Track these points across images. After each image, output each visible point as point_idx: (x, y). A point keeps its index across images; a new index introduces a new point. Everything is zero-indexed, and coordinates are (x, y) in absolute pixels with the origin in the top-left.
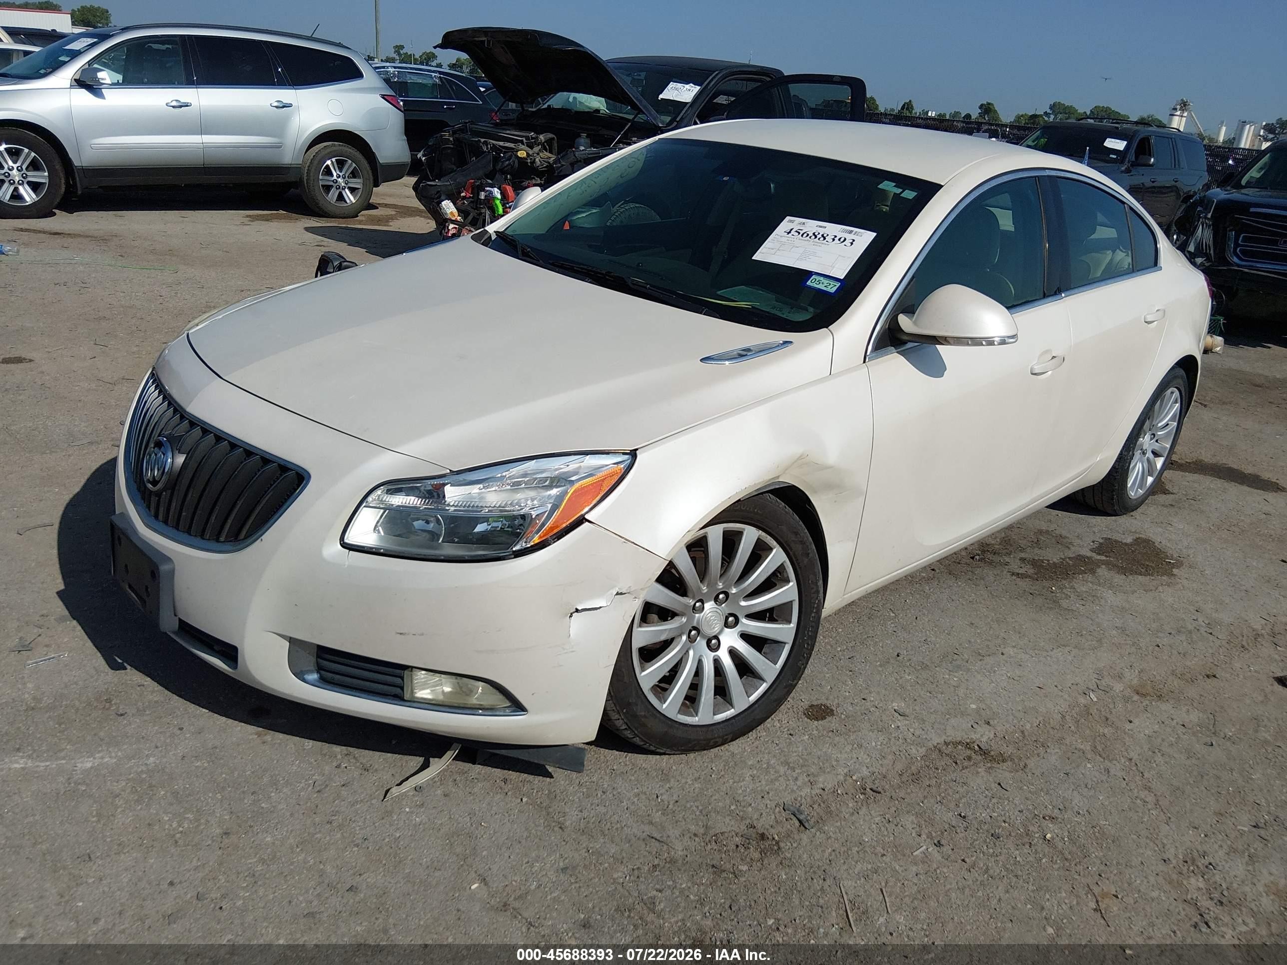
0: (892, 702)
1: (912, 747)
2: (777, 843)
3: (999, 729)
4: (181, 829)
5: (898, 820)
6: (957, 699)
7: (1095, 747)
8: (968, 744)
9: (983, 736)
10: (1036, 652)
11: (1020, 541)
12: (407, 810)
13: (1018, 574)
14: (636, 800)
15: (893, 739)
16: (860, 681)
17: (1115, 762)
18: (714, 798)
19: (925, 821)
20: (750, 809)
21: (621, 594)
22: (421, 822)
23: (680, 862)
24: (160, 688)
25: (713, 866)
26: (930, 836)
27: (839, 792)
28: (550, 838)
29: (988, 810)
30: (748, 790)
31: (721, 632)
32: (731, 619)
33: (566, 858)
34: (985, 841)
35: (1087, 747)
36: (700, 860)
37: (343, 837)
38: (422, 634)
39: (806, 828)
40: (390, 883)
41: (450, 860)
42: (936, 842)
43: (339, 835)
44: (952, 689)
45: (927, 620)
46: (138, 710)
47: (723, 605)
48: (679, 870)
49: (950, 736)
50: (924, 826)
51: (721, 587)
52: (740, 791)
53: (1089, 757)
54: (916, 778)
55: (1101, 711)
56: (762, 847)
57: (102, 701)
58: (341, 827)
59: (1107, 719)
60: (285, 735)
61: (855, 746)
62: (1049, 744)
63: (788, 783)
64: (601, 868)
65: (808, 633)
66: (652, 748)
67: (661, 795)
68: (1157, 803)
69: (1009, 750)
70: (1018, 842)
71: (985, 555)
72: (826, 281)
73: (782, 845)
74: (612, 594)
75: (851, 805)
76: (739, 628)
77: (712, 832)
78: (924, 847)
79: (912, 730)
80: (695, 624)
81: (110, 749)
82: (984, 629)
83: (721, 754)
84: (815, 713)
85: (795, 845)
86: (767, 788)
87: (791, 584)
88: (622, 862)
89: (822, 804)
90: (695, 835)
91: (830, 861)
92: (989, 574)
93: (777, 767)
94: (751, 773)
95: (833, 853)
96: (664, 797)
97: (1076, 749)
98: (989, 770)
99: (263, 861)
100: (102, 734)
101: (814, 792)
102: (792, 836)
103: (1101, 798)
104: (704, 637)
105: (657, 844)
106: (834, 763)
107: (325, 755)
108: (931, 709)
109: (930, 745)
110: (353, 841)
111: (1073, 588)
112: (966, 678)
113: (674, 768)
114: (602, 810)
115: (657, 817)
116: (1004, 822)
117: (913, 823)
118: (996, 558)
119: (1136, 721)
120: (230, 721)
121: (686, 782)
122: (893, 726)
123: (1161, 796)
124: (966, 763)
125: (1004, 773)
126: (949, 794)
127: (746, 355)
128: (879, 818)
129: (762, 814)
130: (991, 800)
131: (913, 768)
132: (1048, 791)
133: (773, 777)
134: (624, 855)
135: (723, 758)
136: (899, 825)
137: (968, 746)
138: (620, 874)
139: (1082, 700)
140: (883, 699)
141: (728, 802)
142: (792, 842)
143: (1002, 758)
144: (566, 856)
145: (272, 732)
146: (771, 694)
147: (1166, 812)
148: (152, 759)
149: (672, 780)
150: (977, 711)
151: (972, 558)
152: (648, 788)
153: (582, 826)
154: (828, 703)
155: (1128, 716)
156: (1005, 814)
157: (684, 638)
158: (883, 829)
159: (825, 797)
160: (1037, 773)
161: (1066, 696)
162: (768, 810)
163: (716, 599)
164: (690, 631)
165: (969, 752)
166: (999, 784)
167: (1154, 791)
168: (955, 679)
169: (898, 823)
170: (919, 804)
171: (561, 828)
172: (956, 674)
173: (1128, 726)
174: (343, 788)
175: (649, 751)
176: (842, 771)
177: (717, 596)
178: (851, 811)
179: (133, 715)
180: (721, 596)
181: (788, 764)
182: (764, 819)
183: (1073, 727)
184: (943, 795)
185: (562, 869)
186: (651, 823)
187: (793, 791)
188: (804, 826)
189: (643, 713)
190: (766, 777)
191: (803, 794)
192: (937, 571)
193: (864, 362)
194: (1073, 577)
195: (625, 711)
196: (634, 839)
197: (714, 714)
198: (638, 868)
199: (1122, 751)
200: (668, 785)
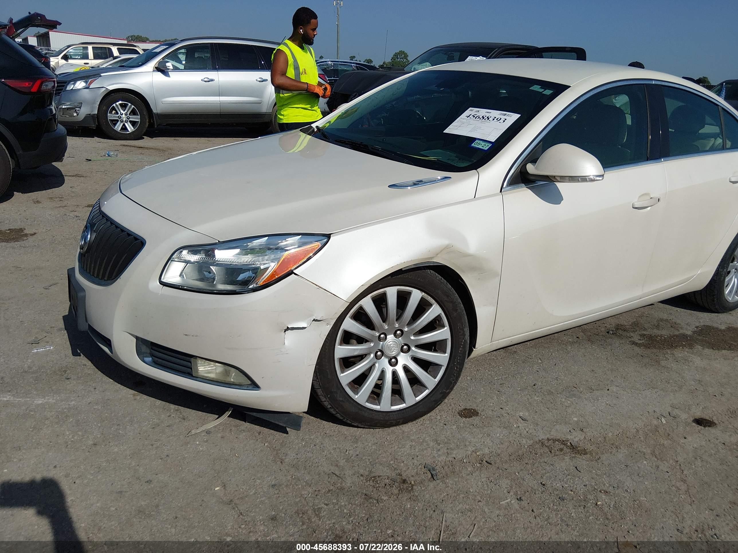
0: (520, 412)
1: (523, 439)
2: (412, 486)
3: (589, 434)
4: (72, 439)
5: (498, 482)
6: (565, 414)
7: (654, 452)
8: (563, 441)
9: (576, 437)
10: (633, 390)
11: (645, 325)
12: (197, 443)
13: (637, 344)
14: (332, 452)
15: (512, 434)
16: (503, 398)
17: (665, 462)
18: (382, 455)
19: (516, 484)
20: (402, 464)
21: (317, 320)
22: (203, 450)
23: (346, 490)
24: (94, 367)
25: (366, 494)
26: (516, 494)
27: (465, 461)
28: (273, 467)
29: (562, 482)
30: (405, 453)
31: (398, 354)
32: (405, 347)
33: (277, 480)
34: (553, 501)
35: (648, 451)
36: (359, 491)
37: (156, 453)
38: (197, 336)
39: (434, 479)
40: (171, 481)
41: (210, 473)
42: (519, 498)
43: (154, 452)
44: (564, 407)
45: (562, 366)
46: (78, 377)
47: (400, 338)
48: (344, 494)
49: (553, 435)
50: (514, 487)
51: (397, 326)
52: (400, 454)
53: (647, 457)
54: (520, 458)
55: (666, 430)
56: (402, 487)
57: (61, 371)
58: (157, 448)
59: (669, 435)
60: (148, 397)
61: (486, 435)
62: (621, 447)
63: (432, 452)
64: (296, 488)
65: (457, 361)
66: (348, 422)
67: (349, 450)
68: (687, 491)
69: (589, 447)
70: (577, 505)
71: (618, 331)
72: (483, 143)
73: (415, 487)
74: (311, 320)
75: (469, 469)
76: (410, 353)
77: (372, 475)
78: (509, 500)
79: (527, 430)
80: (380, 348)
81: (54, 395)
82: (601, 374)
83: (396, 431)
84: (465, 414)
85: (423, 489)
86: (418, 453)
87: (446, 328)
88: (310, 486)
89: (451, 467)
90: (362, 475)
91: (443, 500)
92: (616, 342)
93: (429, 442)
94: (411, 444)
95: (447, 496)
96: (351, 452)
97: (640, 451)
98: (571, 458)
99: (108, 461)
100: (54, 387)
101: (448, 459)
102: (423, 483)
103: (646, 483)
104: (387, 357)
105: (336, 478)
106: (467, 443)
107: (165, 409)
108: (545, 418)
109: (537, 439)
110: (160, 456)
111: (673, 354)
112: (576, 402)
113: (363, 436)
114: (310, 455)
115: (342, 463)
116: (571, 491)
117: (507, 484)
118: (625, 334)
119: (689, 438)
120: (122, 387)
121: (368, 445)
122: (515, 426)
123: (692, 486)
124: (558, 453)
125: (582, 461)
126: (538, 470)
127: (418, 184)
128: (485, 479)
129: (409, 468)
130: (566, 477)
131: (520, 452)
132: (609, 475)
133: (424, 447)
134: (313, 482)
135: (396, 434)
136: (497, 485)
137: (563, 442)
138: (306, 492)
139: (655, 422)
140: (514, 409)
141: (390, 459)
142: (422, 486)
143: (584, 452)
144: (278, 478)
145: (141, 394)
146: (431, 397)
147: (692, 496)
148: (73, 402)
149: (360, 443)
150: (577, 422)
151: (608, 332)
152: (343, 445)
153: (294, 462)
154: (476, 408)
155: (684, 435)
156: (573, 486)
157: (372, 355)
158: (485, 485)
159: (454, 463)
160: (606, 463)
161: (644, 419)
162: (414, 466)
163: (395, 334)
164: (377, 352)
165: (562, 446)
166: (576, 467)
167: (688, 483)
168: (569, 402)
169: (497, 483)
170: (515, 474)
171: (281, 462)
172: (571, 399)
173: (683, 441)
174: (167, 428)
175: (347, 423)
176: (471, 449)
177: (396, 332)
178: (468, 473)
179: (74, 379)
180: (398, 332)
181: (437, 441)
182: (409, 471)
183: (642, 438)
184: (534, 470)
185: (272, 486)
186: (337, 466)
187: (434, 457)
188: (433, 478)
189: (341, 399)
190: (420, 447)
191: (440, 459)
192: (580, 338)
193: (501, 192)
194: (676, 348)
195: (329, 396)
196: (322, 474)
197: (392, 405)
198: (319, 491)
199: (672, 456)
200: (356, 445)
